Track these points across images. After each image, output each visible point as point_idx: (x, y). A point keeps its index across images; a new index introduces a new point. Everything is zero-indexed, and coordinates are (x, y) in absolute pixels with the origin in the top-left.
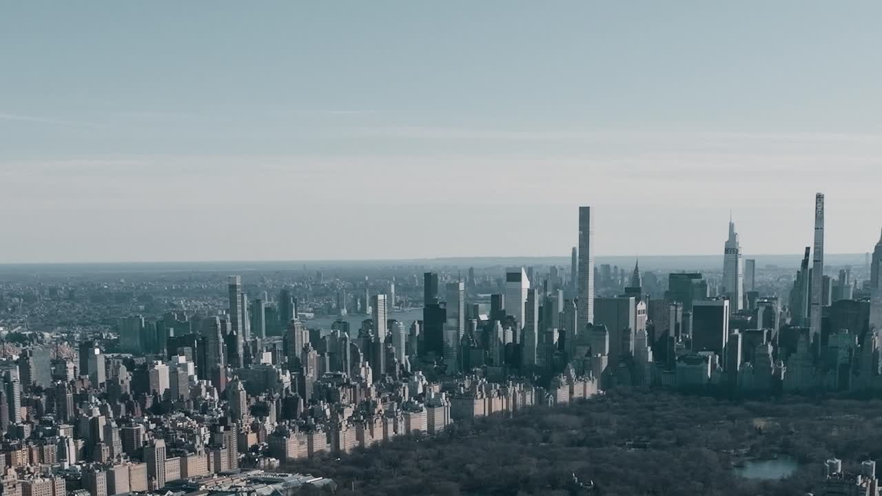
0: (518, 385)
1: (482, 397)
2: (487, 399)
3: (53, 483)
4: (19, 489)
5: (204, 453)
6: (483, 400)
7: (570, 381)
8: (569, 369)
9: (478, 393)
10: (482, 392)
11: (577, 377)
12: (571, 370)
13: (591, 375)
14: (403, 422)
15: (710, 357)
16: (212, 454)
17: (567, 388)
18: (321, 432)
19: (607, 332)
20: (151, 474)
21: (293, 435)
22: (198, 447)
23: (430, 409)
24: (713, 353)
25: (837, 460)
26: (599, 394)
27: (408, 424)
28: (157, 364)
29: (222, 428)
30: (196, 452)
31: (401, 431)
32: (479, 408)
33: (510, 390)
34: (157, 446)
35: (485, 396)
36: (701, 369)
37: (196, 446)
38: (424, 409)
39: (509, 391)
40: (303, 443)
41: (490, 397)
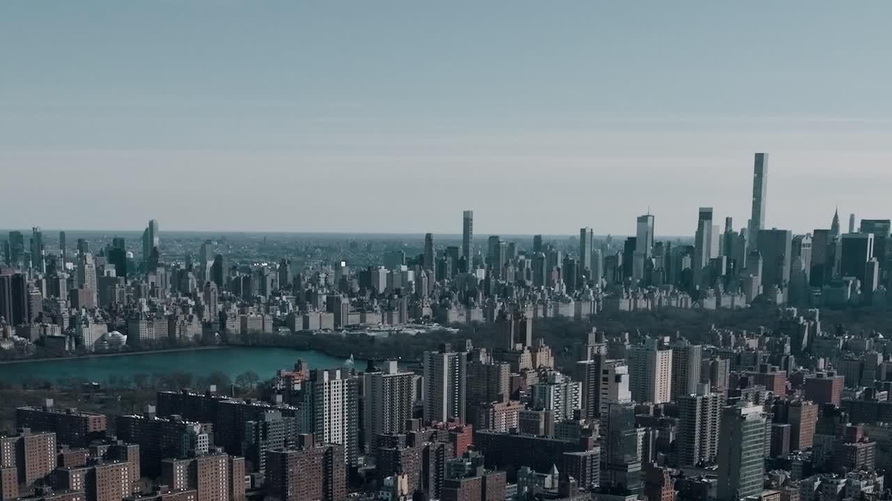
0: (665, 292)
1: (628, 297)
2: (632, 300)
3: (263, 317)
4: (238, 319)
5: (379, 312)
6: (628, 301)
7: (717, 294)
8: (718, 284)
9: (624, 294)
10: (628, 294)
11: (725, 292)
12: (720, 285)
13: (740, 291)
14: (552, 310)
15: (851, 282)
16: (386, 314)
17: (714, 299)
18: (478, 308)
19: (761, 258)
20: (337, 322)
21: (454, 308)
22: (376, 307)
23: (578, 302)
24: (855, 278)
25: (793, 308)
26: (747, 308)
27: (556, 311)
28: (380, 268)
29: (396, 296)
30: (373, 310)
31: (550, 313)
32: (625, 305)
33: (657, 294)
34: (342, 302)
35: (630, 297)
36: (843, 291)
37: (374, 306)
38: (572, 301)
39: (655, 295)
40: (462, 314)
41: (636, 299)
